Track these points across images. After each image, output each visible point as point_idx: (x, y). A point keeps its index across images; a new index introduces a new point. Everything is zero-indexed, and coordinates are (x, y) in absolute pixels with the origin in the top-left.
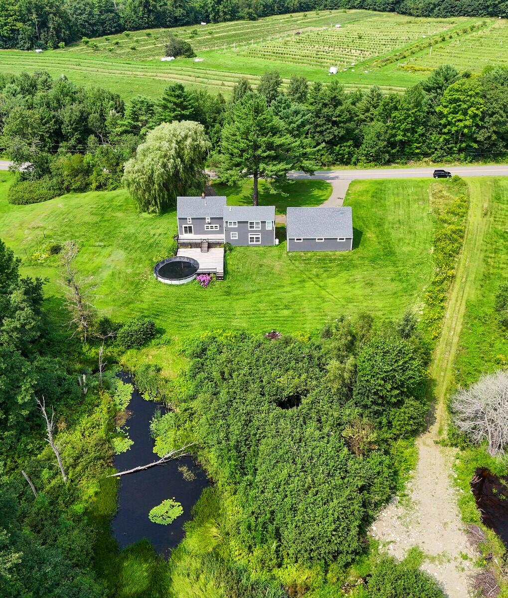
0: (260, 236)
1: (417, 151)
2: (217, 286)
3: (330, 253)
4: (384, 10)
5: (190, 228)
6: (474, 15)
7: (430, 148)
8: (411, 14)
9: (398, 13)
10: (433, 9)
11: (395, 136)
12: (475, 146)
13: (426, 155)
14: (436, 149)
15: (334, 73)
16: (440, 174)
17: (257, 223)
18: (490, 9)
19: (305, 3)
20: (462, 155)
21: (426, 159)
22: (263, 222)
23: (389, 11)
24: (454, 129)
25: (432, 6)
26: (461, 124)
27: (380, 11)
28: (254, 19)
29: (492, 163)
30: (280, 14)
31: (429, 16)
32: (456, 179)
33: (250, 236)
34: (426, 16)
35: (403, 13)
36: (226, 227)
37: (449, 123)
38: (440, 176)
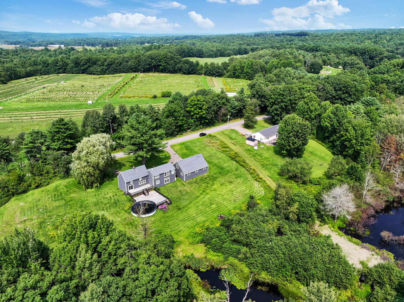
0: (169, 179)
1: (186, 128)
2: (171, 208)
3: (202, 176)
4: (79, 73)
5: (132, 186)
6: (127, 72)
7: (189, 126)
8: (94, 74)
9: (87, 74)
10: (105, 71)
11: (177, 123)
12: (207, 121)
13: (188, 129)
14: (192, 126)
15: (91, 103)
16: (203, 135)
17: (168, 172)
18: (134, 69)
19: (29, 73)
20: (201, 126)
21: (189, 130)
22: (170, 171)
23: (81, 74)
24: (198, 116)
25: (105, 70)
26: (202, 113)
27: (76, 74)
28: (6, 83)
29: (212, 127)
30: (17, 79)
31: (104, 74)
32: (210, 135)
33: (165, 180)
34: (103, 74)
35: (90, 74)
36: (154, 179)
37: (195, 114)
38: (203, 136)
